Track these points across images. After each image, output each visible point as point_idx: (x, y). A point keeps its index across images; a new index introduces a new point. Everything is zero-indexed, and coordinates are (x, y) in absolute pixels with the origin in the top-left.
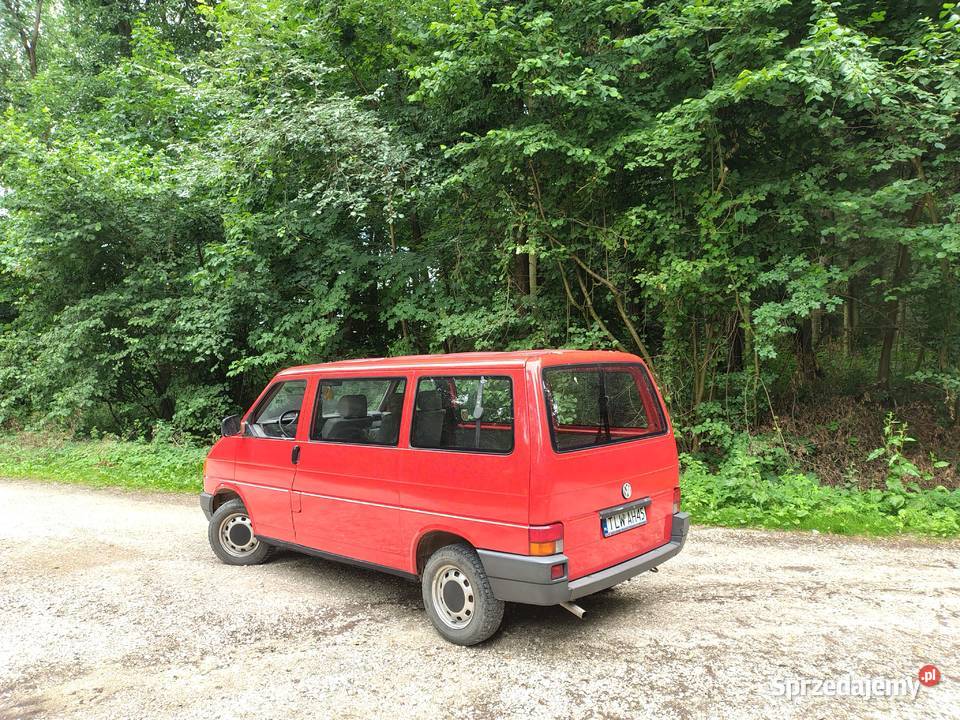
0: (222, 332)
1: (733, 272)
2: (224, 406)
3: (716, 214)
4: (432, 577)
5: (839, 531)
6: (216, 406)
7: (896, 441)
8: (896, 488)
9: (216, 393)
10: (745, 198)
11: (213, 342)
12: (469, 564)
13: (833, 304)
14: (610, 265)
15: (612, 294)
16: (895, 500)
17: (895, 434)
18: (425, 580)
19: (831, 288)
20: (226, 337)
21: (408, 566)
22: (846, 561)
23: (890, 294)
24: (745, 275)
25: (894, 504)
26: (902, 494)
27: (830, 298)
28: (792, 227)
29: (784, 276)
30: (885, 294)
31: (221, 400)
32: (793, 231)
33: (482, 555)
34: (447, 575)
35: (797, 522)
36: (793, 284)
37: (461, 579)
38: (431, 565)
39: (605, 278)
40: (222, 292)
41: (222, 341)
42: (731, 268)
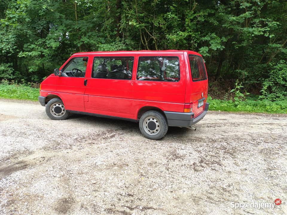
0: (13, 44)
1: (193, 37)
2: (11, 71)
3: (192, 18)
4: (144, 120)
5: (225, 110)
6: (8, 70)
7: (238, 87)
8: (237, 100)
9: (8, 66)
10: (201, 13)
11: (10, 47)
12: (159, 116)
13: (222, 48)
14: (155, 31)
15: (155, 41)
16: (236, 103)
17: (238, 85)
18: (141, 121)
19: (222, 43)
20: (15, 46)
21: (134, 118)
22: (233, 118)
23: (236, 47)
24: (197, 38)
25: (236, 104)
26: (238, 101)
27: (221, 46)
28: (214, 24)
29: (209, 39)
30: (235, 46)
31: (10, 69)
32: (215, 25)
33: (165, 113)
34: (149, 120)
35: (214, 108)
36: (212, 41)
37: (155, 120)
38: (143, 117)
39: (153, 36)
40: (11, 29)
41: (13, 47)
42: (193, 35)
